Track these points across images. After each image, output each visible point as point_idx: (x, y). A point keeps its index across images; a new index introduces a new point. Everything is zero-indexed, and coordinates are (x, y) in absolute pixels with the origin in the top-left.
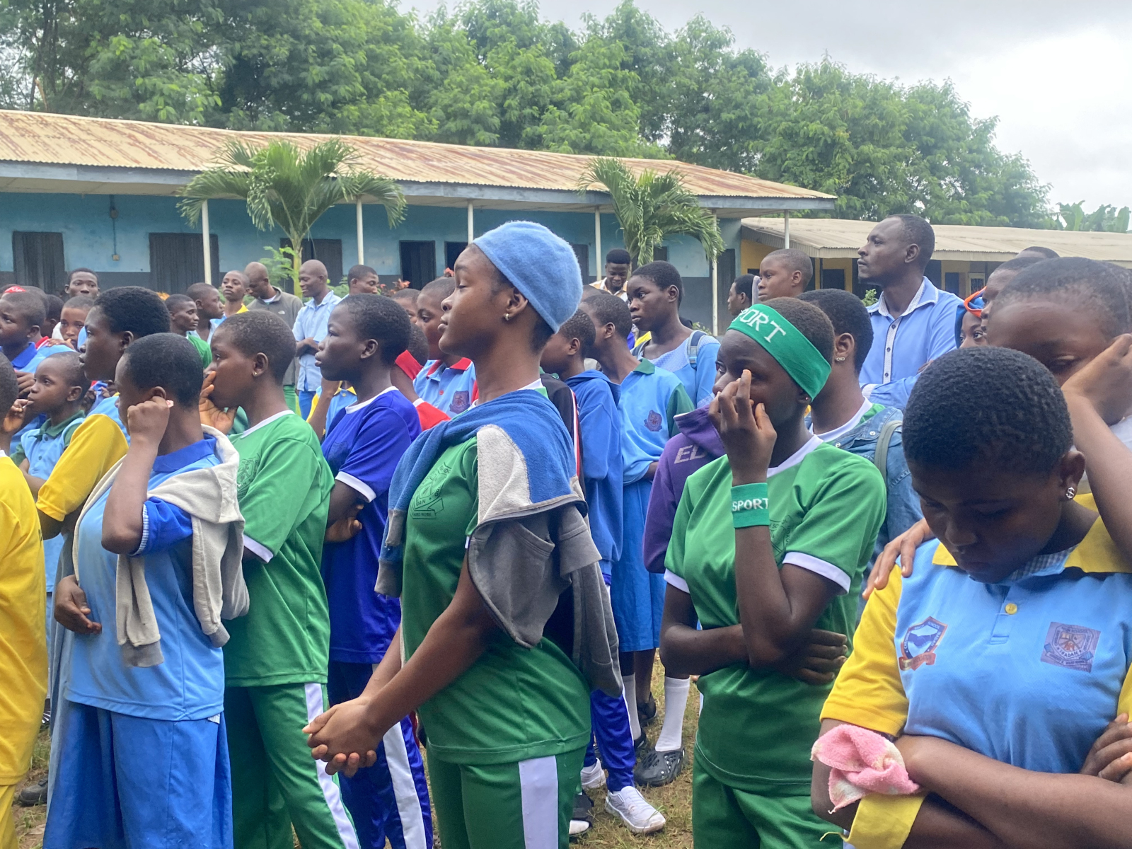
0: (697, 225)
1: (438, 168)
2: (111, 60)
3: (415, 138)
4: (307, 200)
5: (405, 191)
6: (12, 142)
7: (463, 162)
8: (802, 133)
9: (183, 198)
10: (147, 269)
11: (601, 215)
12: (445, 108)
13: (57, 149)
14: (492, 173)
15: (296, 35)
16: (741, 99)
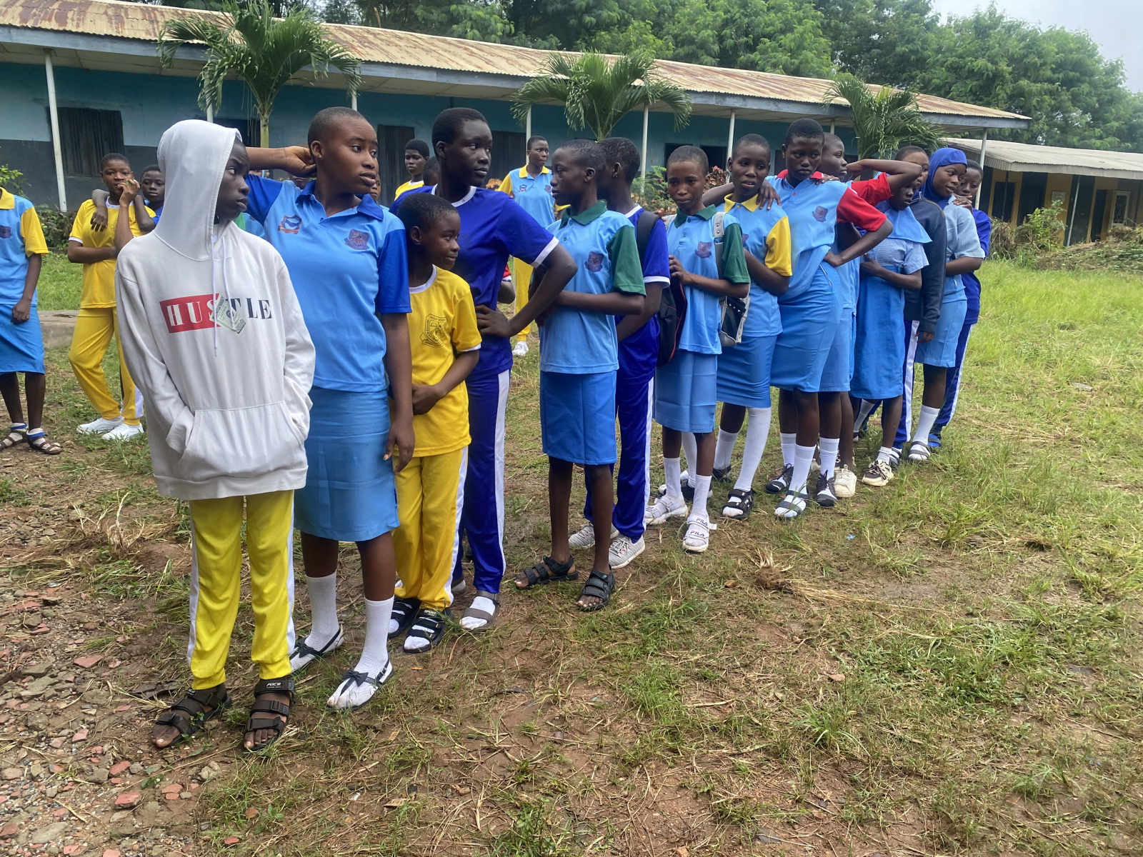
1: (705, 81)
4: (614, 104)
5: (691, 100)
7: (724, 79)
9: (516, 102)
16: (914, 33)
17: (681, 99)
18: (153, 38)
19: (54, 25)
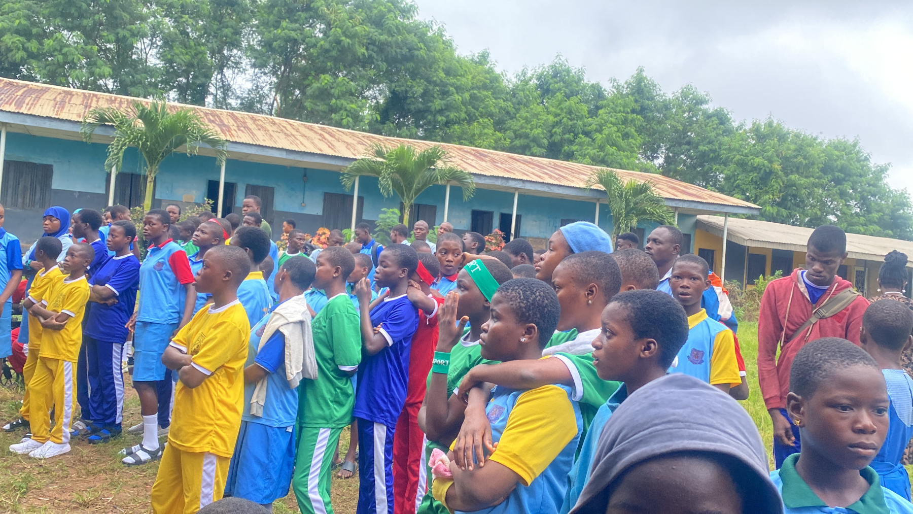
0: (662, 217)
1: (500, 167)
2: (319, 89)
3: (495, 149)
4: (416, 181)
5: (476, 180)
6: (252, 133)
7: (517, 165)
8: (749, 163)
9: (345, 174)
10: (320, 213)
11: (601, 205)
12: (515, 132)
13: (277, 139)
14: (533, 174)
15: (428, 80)
16: (713, 137)
17: (466, 179)
18: (80, 120)
19: (12, 108)
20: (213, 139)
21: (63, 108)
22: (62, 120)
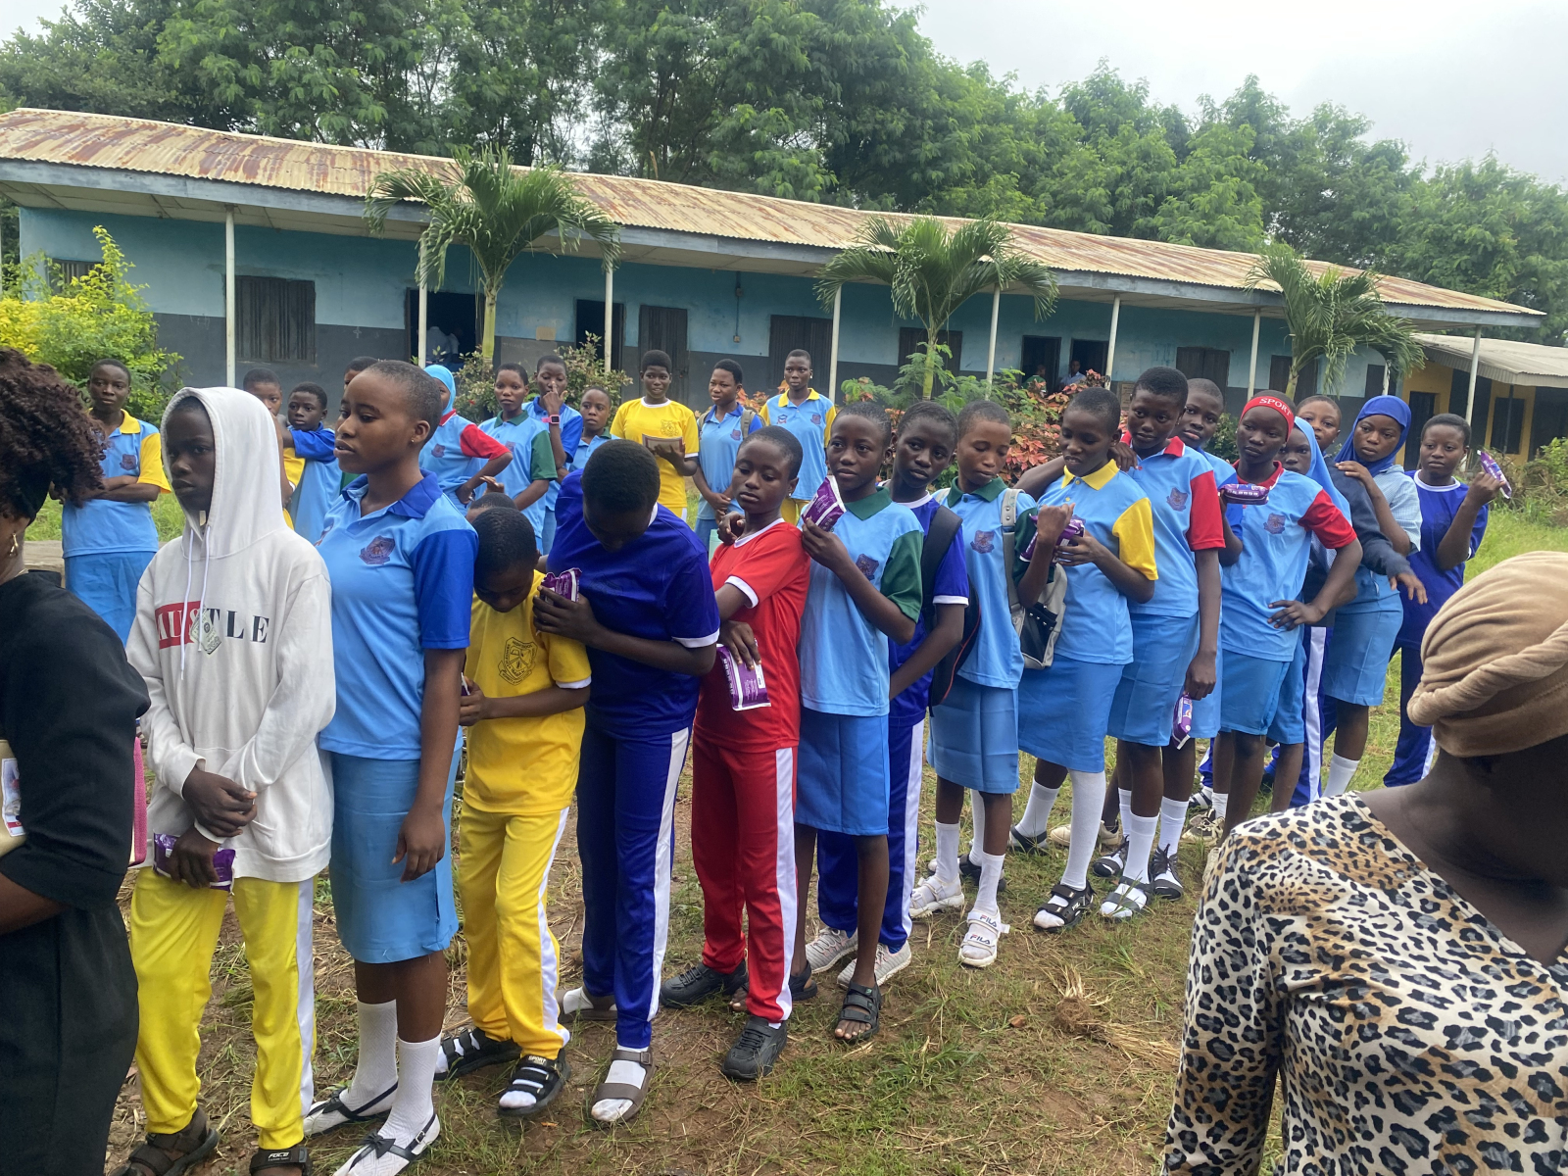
1: (1081, 256)
2: (733, 129)
4: (951, 286)
6: (651, 210)
7: (1103, 251)
8: (1454, 238)
9: (821, 279)
10: (766, 354)
11: (1262, 320)
12: (1054, 195)
13: (696, 219)
14: (1142, 265)
15: (912, 111)
16: (1379, 196)
17: (1043, 278)
18: (361, 194)
19: (240, 177)
20: (595, 221)
21: (325, 175)
22: (329, 196)
